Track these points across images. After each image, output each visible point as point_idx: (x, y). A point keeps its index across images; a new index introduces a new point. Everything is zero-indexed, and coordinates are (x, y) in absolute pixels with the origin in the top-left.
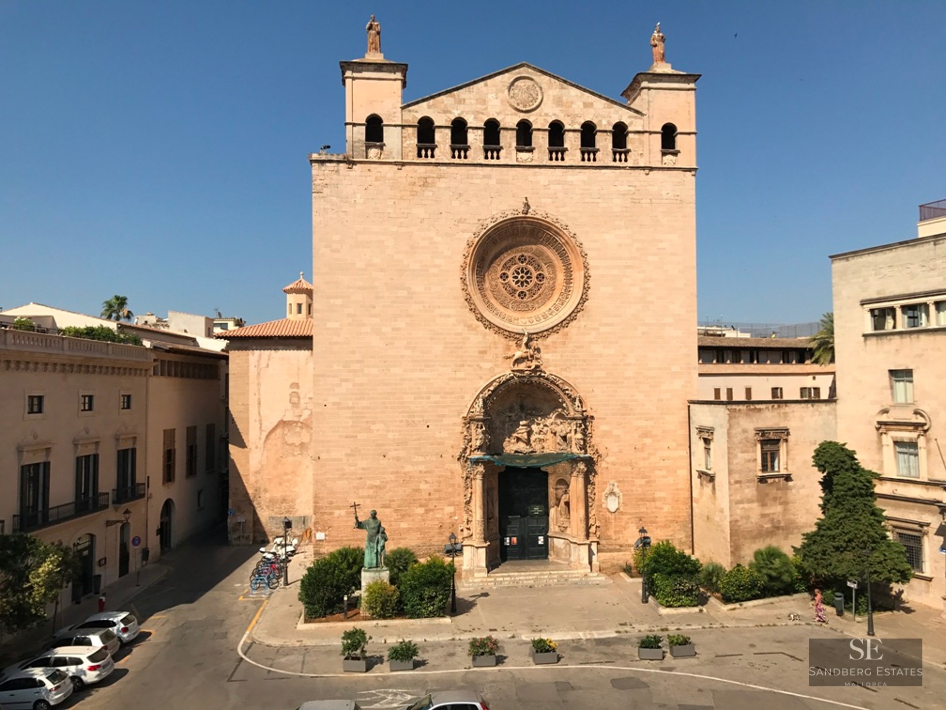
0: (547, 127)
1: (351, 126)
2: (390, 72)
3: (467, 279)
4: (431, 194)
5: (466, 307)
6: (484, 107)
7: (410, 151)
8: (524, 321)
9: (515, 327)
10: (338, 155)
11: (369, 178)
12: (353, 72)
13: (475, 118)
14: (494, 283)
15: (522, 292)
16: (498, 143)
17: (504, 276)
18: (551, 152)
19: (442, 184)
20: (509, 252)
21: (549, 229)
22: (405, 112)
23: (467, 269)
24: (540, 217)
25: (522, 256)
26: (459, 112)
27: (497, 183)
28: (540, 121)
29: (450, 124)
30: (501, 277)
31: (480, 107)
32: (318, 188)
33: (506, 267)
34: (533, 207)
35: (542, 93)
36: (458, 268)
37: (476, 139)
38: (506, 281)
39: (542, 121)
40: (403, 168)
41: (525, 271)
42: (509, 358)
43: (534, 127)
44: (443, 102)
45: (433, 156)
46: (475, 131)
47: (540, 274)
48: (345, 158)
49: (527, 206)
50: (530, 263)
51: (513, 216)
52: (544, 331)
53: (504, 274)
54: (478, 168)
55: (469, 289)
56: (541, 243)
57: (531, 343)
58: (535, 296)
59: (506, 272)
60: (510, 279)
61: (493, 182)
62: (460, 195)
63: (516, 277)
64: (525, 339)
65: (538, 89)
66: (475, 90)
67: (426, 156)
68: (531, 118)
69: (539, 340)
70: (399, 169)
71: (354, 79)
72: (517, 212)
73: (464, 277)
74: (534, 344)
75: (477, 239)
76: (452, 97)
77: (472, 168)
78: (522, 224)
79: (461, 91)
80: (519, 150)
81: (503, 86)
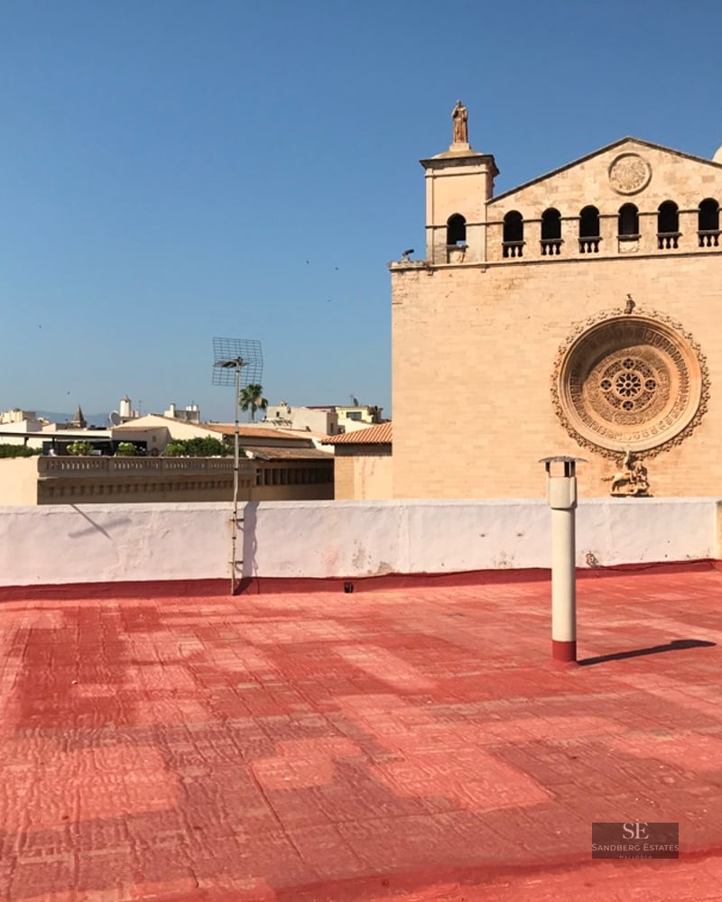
0: (656, 210)
1: (431, 230)
2: (474, 164)
3: (558, 391)
4: (518, 297)
5: (557, 422)
6: (580, 193)
7: (495, 251)
8: (628, 436)
9: (616, 444)
10: (418, 262)
11: (450, 285)
12: (434, 169)
13: (570, 207)
14: (593, 393)
15: (628, 402)
16: (598, 234)
17: (606, 384)
18: (661, 239)
19: (530, 285)
20: (612, 356)
21: (658, 328)
22: (490, 209)
23: (558, 379)
24: (647, 316)
25: (629, 360)
26: (551, 202)
27: (595, 280)
28: (648, 204)
29: (540, 217)
30: (602, 385)
31: (575, 194)
32: (398, 299)
33: (608, 373)
34: (638, 305)
35: (650, 170)
36: (549, 378)
37: (571, 232)
38: (608, 390)
39: (650, 204)
40: (488, 270)
41: (632, 378)
42: (608, 480)
43: (640, 211)
44: (532, 193)
45: (520, 255)
46: (569, 222)
47: (650, 381)
48: (424, 264)
49: (631, 304)
50: (637, 368)
51: (613, 317)
52: (651, 449)
53: (606, 382)
54: (573, 264)
55: (560, 402)
56: (651, 344)
57: (634, 464)
58: (644, 407)
59: (609, 379)
60: (614, 387)
61: (590, 278)
62: (551, 296)
63: (621, 385)
64: (626, 459)
65: (645, 166)
66: (569, 175)
67: (513, 255)
68: (636, 201)
69: (645, 460)
70: (482, 272)
71: (434, 177)
72: (618, 312)
73: (554, 388)
74: (638, 464)
75: (571, 344)
76: (542, 186)
77: (566, 264)
78: (625, 325)
79: (553, 178)
80: (620, 240)
81: (603, 167)
